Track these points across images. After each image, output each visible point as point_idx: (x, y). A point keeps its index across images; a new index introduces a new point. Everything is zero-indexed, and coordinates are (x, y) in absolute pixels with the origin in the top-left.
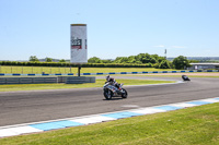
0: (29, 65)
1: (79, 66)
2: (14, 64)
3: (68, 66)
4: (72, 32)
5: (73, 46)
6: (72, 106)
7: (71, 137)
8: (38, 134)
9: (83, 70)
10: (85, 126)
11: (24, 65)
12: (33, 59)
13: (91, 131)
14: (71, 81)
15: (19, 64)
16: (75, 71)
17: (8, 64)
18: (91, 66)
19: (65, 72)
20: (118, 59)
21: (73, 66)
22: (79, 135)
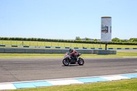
0: (75, 42)
1: (106, 44)
2: (66, 41)
3: (99, 43)
4: (102, 22)
5: (102, 31)
6: (102, 68)
7: (101, 88)
8: (81, 85)
9: (109, 46)
10: (110, 82)
11: (72, 42)
12: (78, 39)
13: (114, 85)
14: (100, 52)
15: (69, 42)
16: (103, 46)
17: (63, 41)
18: (114, 44)
19: (97, 47)
20: (131, 39)
21: (102, 43)
22: (106, 87)
